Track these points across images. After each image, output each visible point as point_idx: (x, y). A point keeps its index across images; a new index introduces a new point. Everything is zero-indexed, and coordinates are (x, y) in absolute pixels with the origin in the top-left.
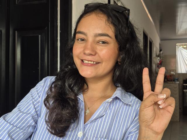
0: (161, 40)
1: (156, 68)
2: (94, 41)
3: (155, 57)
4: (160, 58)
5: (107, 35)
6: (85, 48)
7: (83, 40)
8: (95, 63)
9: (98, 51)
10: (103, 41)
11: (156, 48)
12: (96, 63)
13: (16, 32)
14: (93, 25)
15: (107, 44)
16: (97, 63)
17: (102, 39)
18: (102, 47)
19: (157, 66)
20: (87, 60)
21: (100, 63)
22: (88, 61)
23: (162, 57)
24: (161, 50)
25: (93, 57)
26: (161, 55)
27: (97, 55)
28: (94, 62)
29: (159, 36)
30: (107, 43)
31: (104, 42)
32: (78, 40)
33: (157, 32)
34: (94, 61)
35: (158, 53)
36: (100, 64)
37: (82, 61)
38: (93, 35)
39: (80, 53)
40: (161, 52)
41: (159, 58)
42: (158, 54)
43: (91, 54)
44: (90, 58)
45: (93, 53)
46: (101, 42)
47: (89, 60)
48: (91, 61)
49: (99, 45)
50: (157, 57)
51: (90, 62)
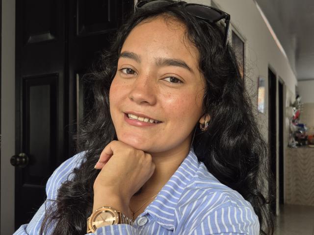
0: (299, 80)
1: (290, 123)
2: (154, 75)
3: (288, 108)
4: (297, 108)
5: (184, 65)
6: (135, 89)
7: (131, 71)
8: (151, 121)
9: (161, 97)
10: (174, 76)
11: (290, 92)
12: (154, 122)
13: (78, 75)
14: (154, 41)
15: (182, 84)
16: (156, 122)
17: (172, 72)
18: (169, 90)
19: (291, 121)
20: (137, 113)
21: (161, 122)
22: (139, 116)
23: (299, 106)
24: (297, 97)
25: (149, 108)
26: (299, 104)
27: (158, 105)
28: (150, 119)
29: (294, 73)
30: (181, 82)
31: (174, 80)
32: (121, 70)
33: (292, 68)
34: (151, 117)
35: (293, 100)
36: (161, 125)
37: (127, 115)
38: (153, 61)
39: (124, 99)
40: (299, 99)
41: (295, 108)
42: (293, 103)
43: (146, 102)
44: (141, 109)
45: (150, 101)
46: (168, 79)
47: (140, 113)
48: (145, 117)
49: (164, 84)
50: (291, 108)
51: (141, 119)
